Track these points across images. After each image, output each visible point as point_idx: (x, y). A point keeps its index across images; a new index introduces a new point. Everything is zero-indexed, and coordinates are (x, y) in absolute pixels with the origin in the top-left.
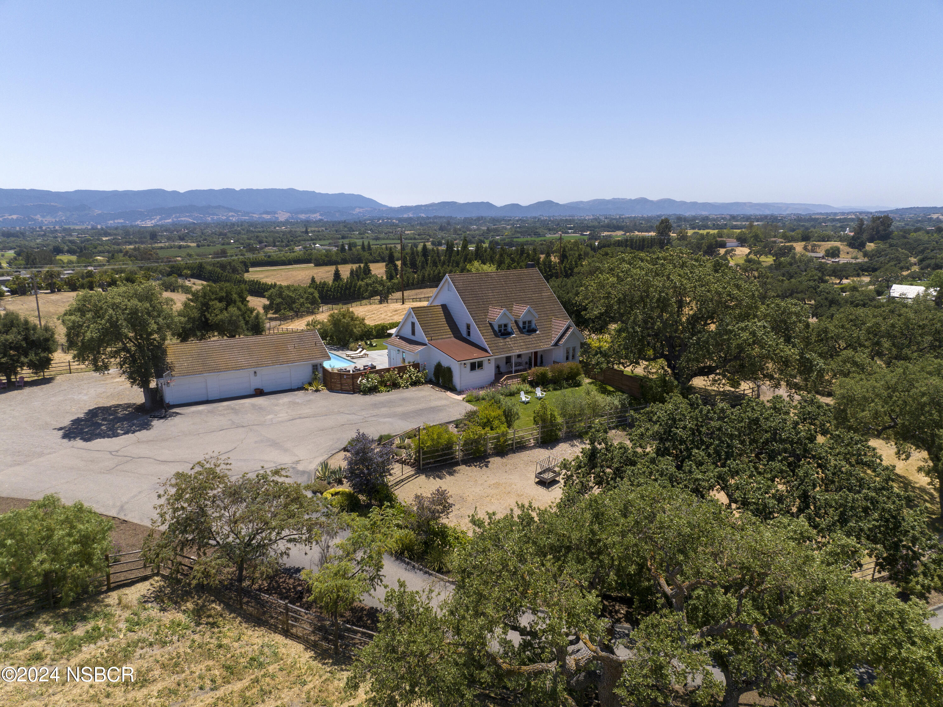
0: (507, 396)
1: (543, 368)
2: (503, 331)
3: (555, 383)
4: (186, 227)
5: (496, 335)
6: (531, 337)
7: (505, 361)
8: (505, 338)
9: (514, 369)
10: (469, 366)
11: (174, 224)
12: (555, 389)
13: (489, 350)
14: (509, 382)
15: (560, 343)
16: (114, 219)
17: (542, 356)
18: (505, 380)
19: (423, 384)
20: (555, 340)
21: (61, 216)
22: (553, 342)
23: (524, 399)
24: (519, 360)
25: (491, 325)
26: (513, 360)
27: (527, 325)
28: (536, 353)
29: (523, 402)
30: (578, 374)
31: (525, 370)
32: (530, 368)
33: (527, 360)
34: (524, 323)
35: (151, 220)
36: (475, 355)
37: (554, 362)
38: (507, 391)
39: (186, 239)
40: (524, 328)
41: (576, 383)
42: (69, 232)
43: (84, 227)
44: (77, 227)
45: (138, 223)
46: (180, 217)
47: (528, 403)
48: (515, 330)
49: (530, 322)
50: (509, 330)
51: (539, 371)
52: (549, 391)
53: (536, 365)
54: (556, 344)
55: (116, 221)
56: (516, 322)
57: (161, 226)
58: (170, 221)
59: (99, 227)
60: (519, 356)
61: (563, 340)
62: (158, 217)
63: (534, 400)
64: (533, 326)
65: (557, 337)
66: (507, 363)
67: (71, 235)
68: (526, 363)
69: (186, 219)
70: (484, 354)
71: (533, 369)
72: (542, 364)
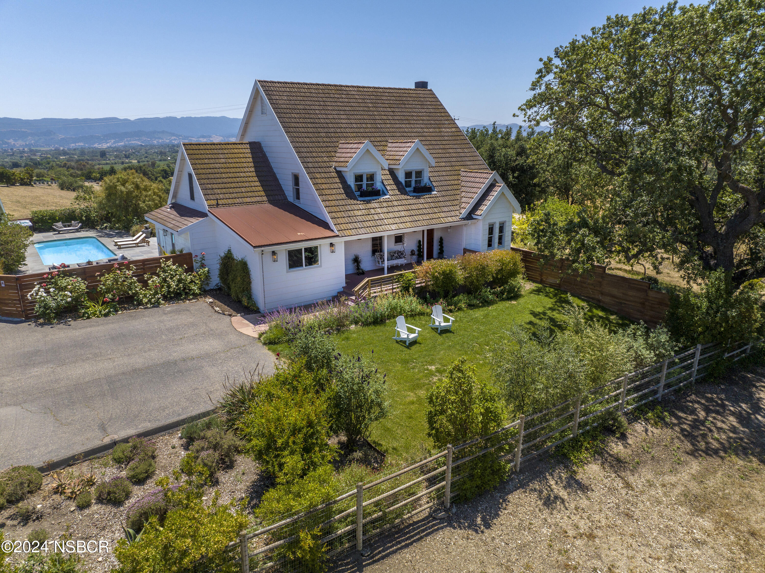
0: (366, 324)
1: (444, 262)
2: (364, 187)
3: (469, 292)
4: (134, 148)
5: (349, 194)
6: (422, 201)
7: (369, 247)
8: (369, 202)
9: (386, 264)
10: (283, 259)
11: (125, 146)
12: (471, 306)
13: (331, 223)
14: (375, 291)
15: (478, 212)
16: (75, 143)
17: (441, 241)
18: (364, 288)
19: (195, 296)
20: (468, 207)
21: (30, 140)
22: (463, 211)
23: (404, 335)
24: (399, 247)
25: (340, 174)
26: (387, 246)
27: (414, 178)
28: (431, 232)
29: (403, 342)
30: (513, 274)
31: (409, 266)
32: (419, 263)
33: (414, 247)
34: (408, 175)
35: (107, 143)
36: (300, 235)
37: (466, 251)
38: (368, 314)
39: (132, 157)
40: (408, 184)
41: (509, 292)
42: (34, 152)
43: (48, 149)
44: (42, 149)
45: (96, 145)
46: (131, 141)
47: (414, 343)
48: (391, 187)
49: (419, 174)
50: (378, 186)
51: (439, 269)
52: (460, 309)
53: (430, 256)
54: (470, 216)
55: (77, 144)
56: (392, 172)
57: (113, 148)
58: (122, 144)
59: (62, 148)
60: (399, 239)
61: (484, 208)
62: (112, 141)
63: (428, 334)
64: (425, 180)
65: (472, 202)
66: (374, 252)
67: (36, 155)
68: (412, 253)
69: (136, 142)
70: (322, 232)
71: (426, 263)
72: (441, 255)
